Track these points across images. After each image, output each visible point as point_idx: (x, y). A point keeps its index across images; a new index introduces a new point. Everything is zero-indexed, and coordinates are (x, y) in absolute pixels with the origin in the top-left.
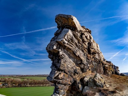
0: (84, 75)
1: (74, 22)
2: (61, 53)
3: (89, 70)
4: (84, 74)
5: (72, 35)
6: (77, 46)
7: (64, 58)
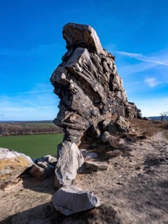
0: (102, 118)
2: (73, 86)
3: (109, 111)
4: (102, 116)
5: (89, 58)
6: (95, 76)
7: (77, 94)
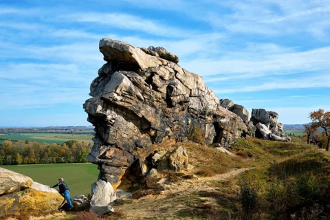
1: (134, 59)
3: (169, 137)
4: (156, 146)
6: (140, 99)
7: (115, 125)
